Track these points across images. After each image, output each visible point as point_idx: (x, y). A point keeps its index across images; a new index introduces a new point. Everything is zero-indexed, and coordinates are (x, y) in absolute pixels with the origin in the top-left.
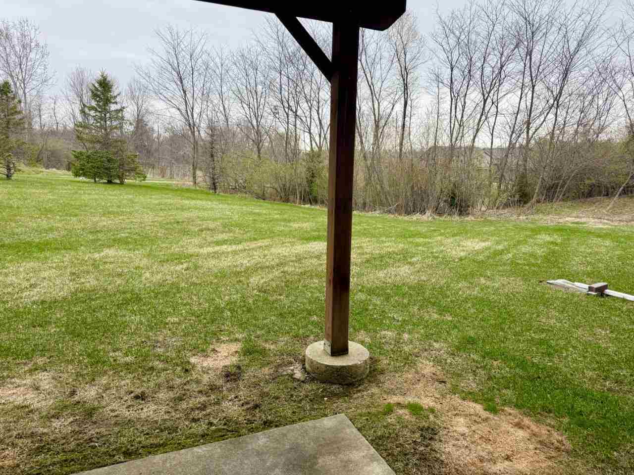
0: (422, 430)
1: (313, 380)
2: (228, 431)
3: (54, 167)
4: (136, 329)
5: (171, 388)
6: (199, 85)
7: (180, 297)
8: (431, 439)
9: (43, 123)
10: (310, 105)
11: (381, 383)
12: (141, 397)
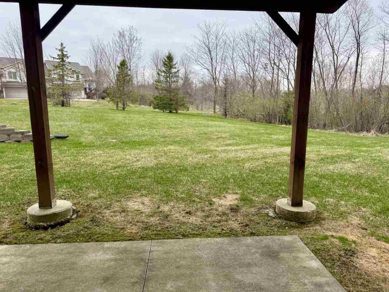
0: (346, 250)
1: (280, 218)
2: (232, 234)
3: (143, 104)
4: (186, 183)
5: (203, 211)
6: (220, 55)
7: (207, 170)
8: (351, 256)
9: (138, 81)
10: (288, 61)
11: (322, 224)
12: (189, 213)
